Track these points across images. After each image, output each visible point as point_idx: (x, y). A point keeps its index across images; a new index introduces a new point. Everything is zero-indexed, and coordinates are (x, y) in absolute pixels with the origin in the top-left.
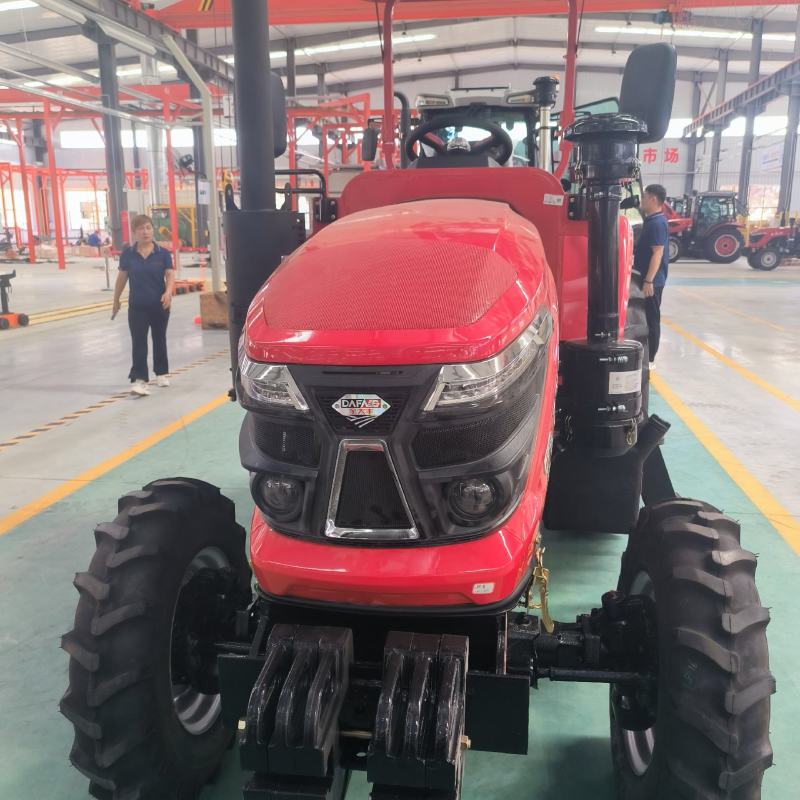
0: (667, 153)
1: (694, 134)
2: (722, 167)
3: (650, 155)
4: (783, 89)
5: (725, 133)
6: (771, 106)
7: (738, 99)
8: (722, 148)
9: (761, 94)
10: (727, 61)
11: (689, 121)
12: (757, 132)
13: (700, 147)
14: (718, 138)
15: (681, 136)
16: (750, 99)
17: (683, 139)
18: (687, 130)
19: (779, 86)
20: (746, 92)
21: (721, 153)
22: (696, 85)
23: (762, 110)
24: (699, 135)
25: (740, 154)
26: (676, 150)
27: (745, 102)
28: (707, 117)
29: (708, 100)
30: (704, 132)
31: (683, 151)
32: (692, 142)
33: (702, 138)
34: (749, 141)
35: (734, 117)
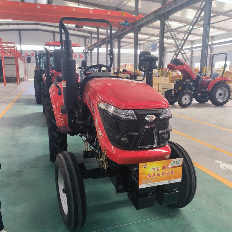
3: (76, 56)
4: (104, 43)
10: (91, 34)
16: (97, 45)
18: (84, 50)
22: (85, 39)
26: (82, 55)
29: (88, 43)
32: (86, 53)
34: (98, 54)
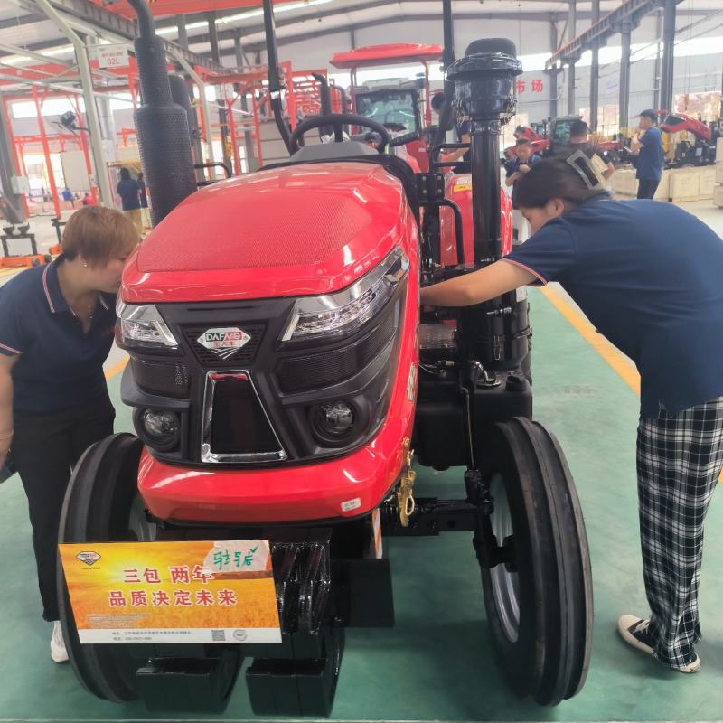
0: (533, 84)
1: (554, 66)
2: (577, 92)
3: (520, 87)
4: (616, 28)
5: (576, 65)
6: (610, 40)
7: (584, 37)
8: (576, 77)
9: (600, 32)
10: (575, 3)
11: (549, 55)
12: (601, 62)
13: (560, 77)
14: (572, 68)
15: (544, 68)
16: (593, 37)
17: (546, 71)
18: (548, 62)
19: (613, 26)
20: (590, 31)
21: (576, 82)
22: (553, 25)
23: (604, 44)
24: (558, 66)
25: (589, 81)
26: (539, 81)
27: (589, 39)
28: (562, 52)
29: (563, 36)
30: (562, 65)
31: (546, 81)
32: (553, 73)
33: (561, 69)
34: (595, 69)
35: (583, 51)
